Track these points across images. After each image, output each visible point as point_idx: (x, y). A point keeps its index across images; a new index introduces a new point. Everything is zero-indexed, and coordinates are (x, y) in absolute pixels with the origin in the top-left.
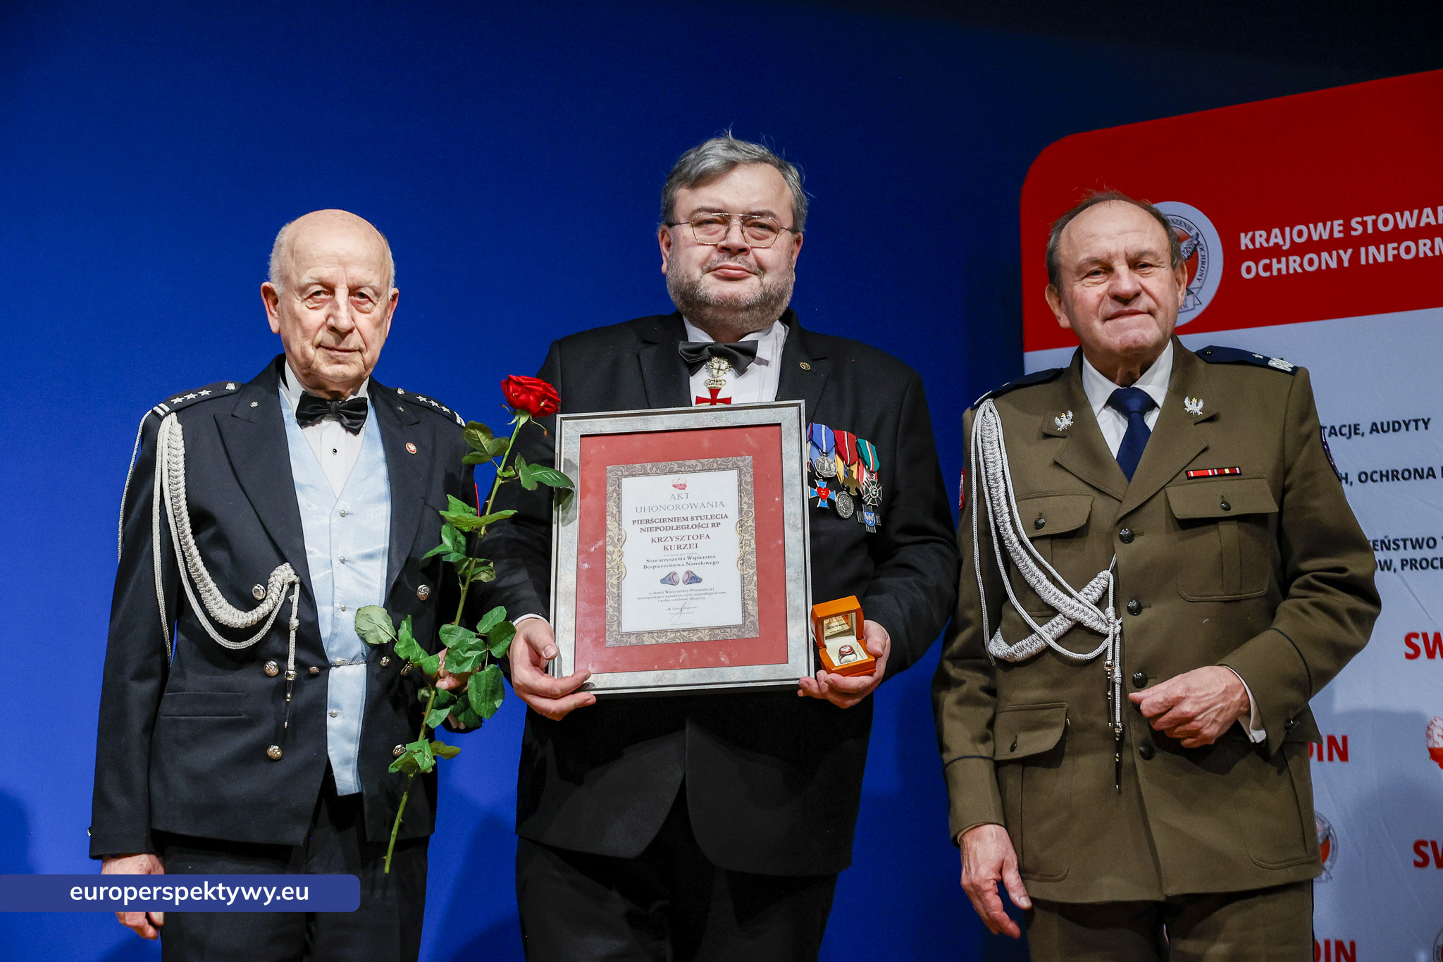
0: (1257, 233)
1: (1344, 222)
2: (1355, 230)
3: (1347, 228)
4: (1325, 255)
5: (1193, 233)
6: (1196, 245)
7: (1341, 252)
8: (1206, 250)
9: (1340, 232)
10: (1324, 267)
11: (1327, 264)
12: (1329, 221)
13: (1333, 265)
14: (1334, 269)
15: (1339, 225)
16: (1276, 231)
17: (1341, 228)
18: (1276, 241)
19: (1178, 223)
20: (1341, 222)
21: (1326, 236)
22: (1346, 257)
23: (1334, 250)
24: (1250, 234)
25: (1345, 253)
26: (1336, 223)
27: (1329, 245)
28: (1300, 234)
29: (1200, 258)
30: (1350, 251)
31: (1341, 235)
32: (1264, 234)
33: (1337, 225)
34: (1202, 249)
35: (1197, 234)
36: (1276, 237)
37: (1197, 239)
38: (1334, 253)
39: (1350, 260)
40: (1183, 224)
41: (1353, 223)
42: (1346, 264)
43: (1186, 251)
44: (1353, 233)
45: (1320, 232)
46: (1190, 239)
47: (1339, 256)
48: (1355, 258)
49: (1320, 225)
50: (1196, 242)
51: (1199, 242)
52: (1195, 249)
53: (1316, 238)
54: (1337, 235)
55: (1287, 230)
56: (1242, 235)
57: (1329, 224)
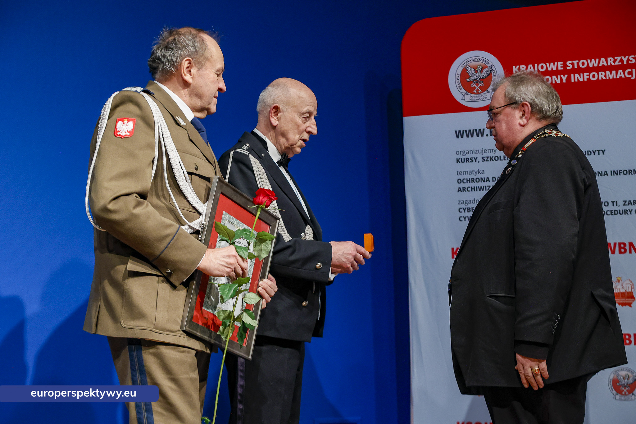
0: (521, 66)
1: (563, 63)
2: (569, 66)
3: (565, 66)
4: (554, 77)
5: (490, 65)
6: (491, 71)
7: (562, 76)
8: (496, 73)
9: (561, 67)
10: (554, 82)
11: (555, 81)
12: (556, 62)
13: (558, 81)
14: (559, 83)
15: (561, 64)
16: (530, 66)
17: (562, 65)
18: (531, 70)
19: (482, 60)
20: (562, 63)
21: (554, 69)
22: (564, 78)
23: (559, 75)
24: (518, 66)
25: (564, 76)
26: (559, 63)
27: (557, 73)
28: (542, 67)
29: (493, 76)
30: (566, 76)
31: (562, 69)
32: (525, 67)
33: (560, 64)
34: (494, 73)
35: (492, 66)
36: (531, 68)
37: (491, 68)
38: (559, 76)
39: (566, 80)
40: (484, 61)
41: (568, 63)
42: (564, 81)
43: (486, 73)
44: (568, 68)
45: (552, 67)
46: (488, 68)
47: (561, 78)
48: (569, 79)
49: (552, 64)
50: (491, 69)
51: (493, 69)
52: (491, 72)
53: (550, 69)
54: (560, 68)
55: (536, 65)
56: (514, 67)
57: (556, 63)
